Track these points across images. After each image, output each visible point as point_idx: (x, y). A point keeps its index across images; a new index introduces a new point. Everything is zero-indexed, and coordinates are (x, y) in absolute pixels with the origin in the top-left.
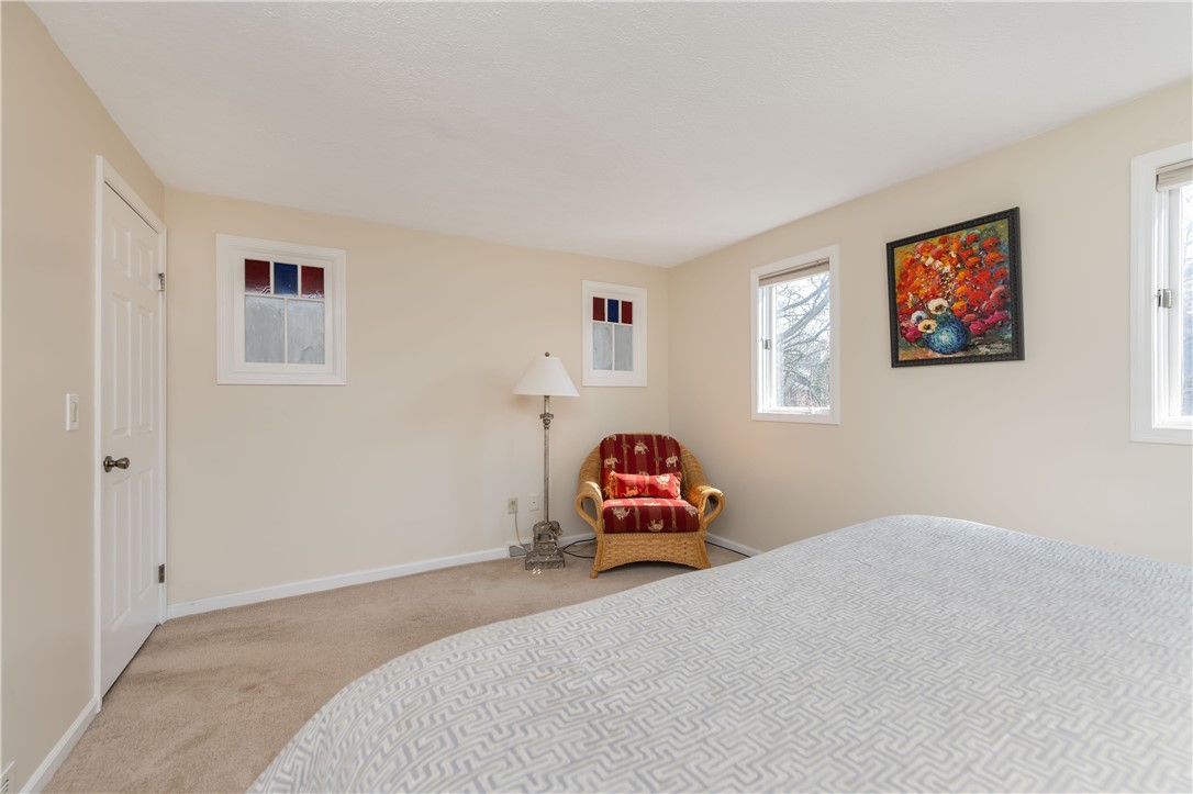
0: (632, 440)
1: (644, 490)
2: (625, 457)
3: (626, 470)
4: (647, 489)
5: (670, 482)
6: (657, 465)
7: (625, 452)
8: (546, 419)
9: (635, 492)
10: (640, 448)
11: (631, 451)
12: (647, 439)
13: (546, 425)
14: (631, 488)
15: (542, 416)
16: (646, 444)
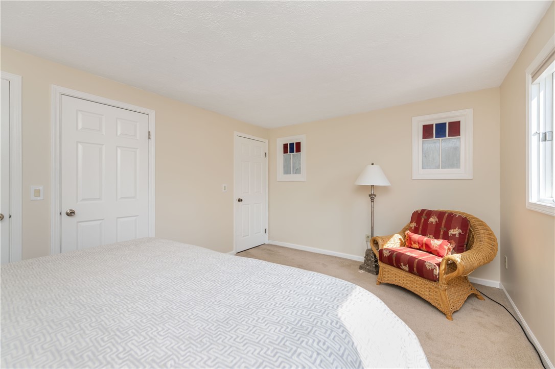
0: (429, 214)
1: (422, 246)
2: (421, 224)
3: (420, 232)
4: (424, 246)
5: (441, 246)
6: (442, 233)
7: (423, 221)
8: (372, 197)
9: (417, 246)
10: (433, 220)
11: (426, 221)
12: (440, 215)
13: (372, 200)
14: (415, 243)
15: (370, 196)
16: (438, 218)
